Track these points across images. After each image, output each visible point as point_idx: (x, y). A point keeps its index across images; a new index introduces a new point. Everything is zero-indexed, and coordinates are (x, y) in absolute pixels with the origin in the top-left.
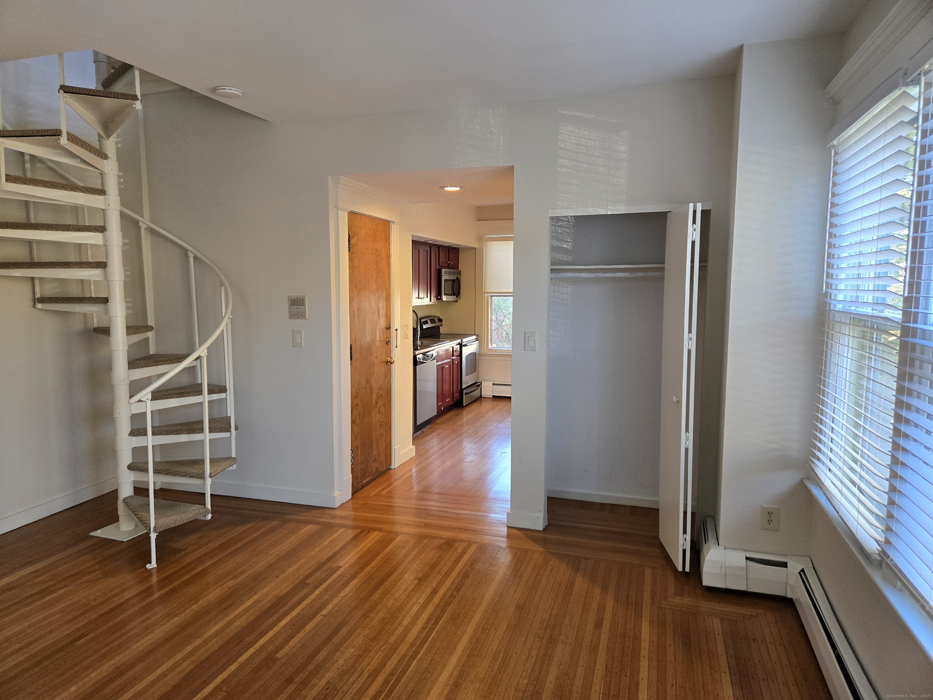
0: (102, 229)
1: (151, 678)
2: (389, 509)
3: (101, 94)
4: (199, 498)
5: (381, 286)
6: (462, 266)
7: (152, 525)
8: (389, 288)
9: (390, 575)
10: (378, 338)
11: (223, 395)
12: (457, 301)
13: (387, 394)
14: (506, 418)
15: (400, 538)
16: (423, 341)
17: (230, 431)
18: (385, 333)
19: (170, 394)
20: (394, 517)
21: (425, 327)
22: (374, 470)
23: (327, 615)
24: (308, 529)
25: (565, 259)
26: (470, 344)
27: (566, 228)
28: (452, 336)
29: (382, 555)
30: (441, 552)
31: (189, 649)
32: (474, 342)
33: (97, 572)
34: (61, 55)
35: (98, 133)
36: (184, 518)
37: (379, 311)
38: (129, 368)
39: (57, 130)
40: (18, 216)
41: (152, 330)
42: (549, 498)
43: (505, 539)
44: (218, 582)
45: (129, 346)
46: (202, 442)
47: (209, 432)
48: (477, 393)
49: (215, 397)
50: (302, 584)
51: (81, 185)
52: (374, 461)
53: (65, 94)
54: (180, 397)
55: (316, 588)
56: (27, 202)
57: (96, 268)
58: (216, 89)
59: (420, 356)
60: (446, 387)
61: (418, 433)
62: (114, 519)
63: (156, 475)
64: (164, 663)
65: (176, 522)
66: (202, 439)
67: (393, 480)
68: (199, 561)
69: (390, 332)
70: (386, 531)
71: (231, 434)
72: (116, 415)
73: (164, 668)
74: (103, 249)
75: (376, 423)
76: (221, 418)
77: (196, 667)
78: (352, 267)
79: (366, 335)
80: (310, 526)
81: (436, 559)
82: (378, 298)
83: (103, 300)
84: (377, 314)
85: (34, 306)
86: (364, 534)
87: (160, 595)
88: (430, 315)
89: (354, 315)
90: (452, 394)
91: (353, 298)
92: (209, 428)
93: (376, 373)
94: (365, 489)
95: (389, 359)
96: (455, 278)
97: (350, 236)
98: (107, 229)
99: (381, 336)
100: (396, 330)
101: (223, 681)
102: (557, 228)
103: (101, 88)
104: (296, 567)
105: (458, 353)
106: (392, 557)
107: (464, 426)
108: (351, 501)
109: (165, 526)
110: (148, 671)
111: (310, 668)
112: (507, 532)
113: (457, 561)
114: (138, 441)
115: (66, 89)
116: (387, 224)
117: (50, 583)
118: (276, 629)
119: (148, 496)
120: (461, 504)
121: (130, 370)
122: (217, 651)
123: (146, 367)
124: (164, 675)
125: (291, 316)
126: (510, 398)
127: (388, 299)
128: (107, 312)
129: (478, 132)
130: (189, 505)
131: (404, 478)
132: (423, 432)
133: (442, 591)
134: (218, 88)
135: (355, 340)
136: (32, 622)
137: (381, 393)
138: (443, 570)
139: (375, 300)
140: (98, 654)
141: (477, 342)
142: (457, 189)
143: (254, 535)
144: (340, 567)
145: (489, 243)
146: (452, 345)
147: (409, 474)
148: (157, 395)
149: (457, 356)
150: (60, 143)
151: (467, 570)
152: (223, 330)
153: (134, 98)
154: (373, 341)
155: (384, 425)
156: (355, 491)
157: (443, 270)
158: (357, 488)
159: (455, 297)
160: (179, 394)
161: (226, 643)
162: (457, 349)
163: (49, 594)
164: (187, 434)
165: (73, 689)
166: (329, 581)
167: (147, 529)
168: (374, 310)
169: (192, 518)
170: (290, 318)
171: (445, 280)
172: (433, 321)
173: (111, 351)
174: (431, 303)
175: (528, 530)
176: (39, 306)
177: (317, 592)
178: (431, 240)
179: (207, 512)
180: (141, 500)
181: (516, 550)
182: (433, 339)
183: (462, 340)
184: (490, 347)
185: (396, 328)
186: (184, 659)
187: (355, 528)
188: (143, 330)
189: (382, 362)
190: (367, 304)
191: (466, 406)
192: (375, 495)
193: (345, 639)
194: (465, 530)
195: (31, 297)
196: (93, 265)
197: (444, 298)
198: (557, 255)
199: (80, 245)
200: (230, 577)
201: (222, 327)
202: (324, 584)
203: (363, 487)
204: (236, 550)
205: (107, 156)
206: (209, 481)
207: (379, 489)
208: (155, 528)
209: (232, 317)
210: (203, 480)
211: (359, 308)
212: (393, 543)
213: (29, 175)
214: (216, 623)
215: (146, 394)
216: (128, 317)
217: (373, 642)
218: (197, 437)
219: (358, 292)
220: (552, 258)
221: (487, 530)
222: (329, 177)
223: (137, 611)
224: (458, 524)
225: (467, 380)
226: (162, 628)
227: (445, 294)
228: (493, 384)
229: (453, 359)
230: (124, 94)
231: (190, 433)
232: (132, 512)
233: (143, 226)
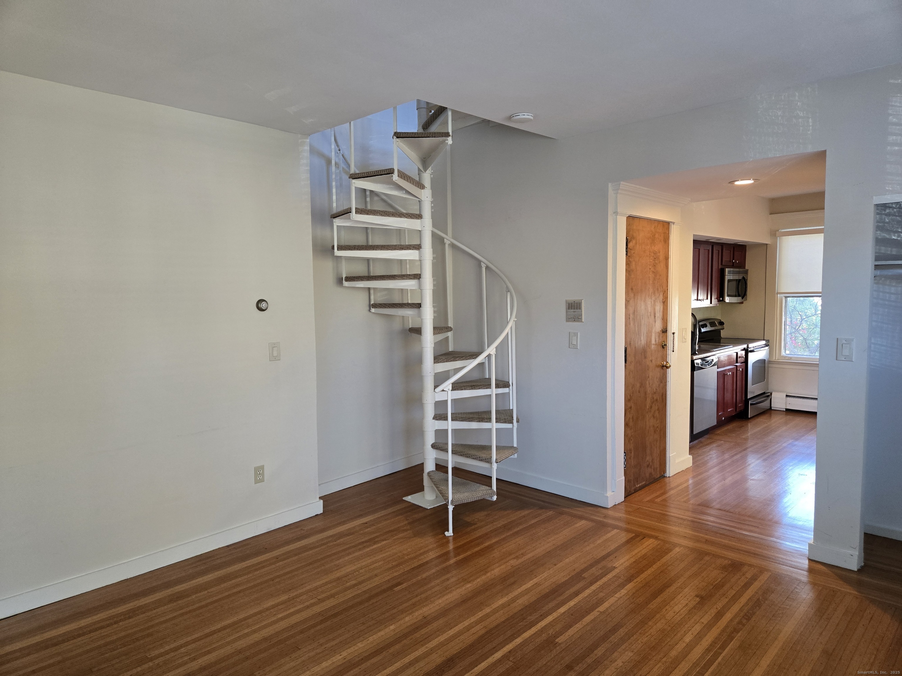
0: (418, 247)
1: (451, 632)
2: (663, 517)
3: (423, 136)
4: (486, 480)
5: (658, 289)
6: (748, 265)
7: (450, 499)
8: (666, 290)
9: (668, 587)
10: (653, 342)
11: (506, 390)
12: (742, 303)
13: (663, 399)
14: (803, 436)
15: (677, 549)
16: (701, 346)
17: (512, 423)
18: (661, 336)
19: (464, 386)
20: (668, 527)
21: (703, 330)
22: (647, 475)
23: (604, 612)
24: (582, 524)
25: (894, 253)
26: (758, 350)
27: (897, 216)
28: (735, 341)
29: (658, 564)
30: (726, 573)
31: (480, 614)
32: (763, 347)
33: (409, 532)
34: (395, 108)
35: (418, 168)
36: (475, 497)
37: (655, 314)
38: (434, 363)
39: (391, 169)
40: (360, 240)
41: (451, 330)
42: (866, 534)
43: (805, 573)
44: (503, 559)
45: (435, 343)
46: (490, 430)
47: (496, 422)
48: (765, 405)
49: (501, 391)
50: (578, 577)
51: (405, 212)
52: (648, 466)
53: (397, 139)
54: (472, 389)
55: (592, 583)
56: (367, 228)
57: (413, 279)
58: (512, 116)
59: (699, 361)
60: (728, 396)
61: (695, 442)
62: (420, 488)
63: (454, 455)
64: (461, 622)
65: (468, 499)
66: (490, 427)
67: (668, 488)
68: (486, 536)
69: (667, 336)
70: (662, 540)
71: (513, 426)
72: (425, 401)
73: (460, 627)
74: (419, 263)
75: (650, 427)
76: (505, 410)
77: (487, 633)
78: (629, 271)
79: (641, 338)
80: (583, 522)
81: (720, 580)
82: (654, 301)
83: (418, 305)
84: (653, 317)
85: (370, 310)
86: (639, 539)
87: (456, 561)
88: (710, 318)
89: (629, 318)
90: (734, 404)
91: (629, 301)
92: (496, 419)
93: (650, 377)
94: (637, 494)
95: (665, 363)
96: (740, 278)
97: (627, 240)
98: (422, 247)
99: (657, 340)
100: (673, 333)
101: (510, 652)
102: (884, 216)
103: (421, 131)
104: (572, 558)
105: (743, 360)
106: (669, 568)
107: (749, 440)
108: (623, 503)
109: (460, 501)
110: (449, 626)
111: (589, 660)
112: (809, 565)
113: (747, 586)
114: (440, 425)
115: (398, 135)
116: (666, 225)
117: (375, 535)
118: (555, 615)
119: (447, 472)
120: (748, 525)
121: (435, 364)
122: (504, 622)
123: (447, 362)
124: (460, 633)
125: (568, 319)
126: (814, 414)
127: (665, 302)
128: (420, 315)
129: (780, 118)
130: (479, 485)
131: (680, 488)
132: (701, 442)
133: (728, 616)
134: (513, 116)
135: (630, 343)
136: (364, 564)
137: (655, 398)
138: (729, 593)
139: (651, 303)
140: (410, 602)
141: (767, 348)
142: (751, 182)
143: (533, 522)
144: (615, 568)
145: (784, 238)
146: (738, 350)
147: (685, 485)
148: (456, 386)
149: (742, 363)
150: (393, 179)
151: (758, 599)
152: (508, 333)
153: (447, 135)
154: (649, 343)
155: (658, 431)
156: (628, 494)
157: (727, 270)
158: (630, 491)
159: (740, 298)
160: (471, 386)
161: (511, 617)
162: (742, 355)
163: (375, 543)
164: (477, 422)
165: (392, 627)
166: (605, 579)
167: (446, 501)
168: (650, 313)
169: (481, 497)
170: (567, 321)
171: (729, 281)
172: (712, 324)
173: (422, 348)
174: (711, 305)
175: (837, 567)
176: (373, 310)
177: (593, 587)
178: (713, 238)
179: (493, 494)
180: (441, 475)
181: (820, 588)
182: (712, 344)
183: (748, 346)
184: (783, 353)
185: (673, 331)
186: (477, 623)
187: (628, 531)
188: (445, 330)
189: (658, 366)
190: (643, 307)
191: (751, 418)
192: (648, 501)
193: (623, 640)
194: (755, 554)
195: (368, 303)
196: (411, 277)
197: (727, 299)
198: (883, 248)
199: (401, 260)
200: (513, 556)
201: (507, 330)
202: (600, 581)
203: (636, 491)
204: (517, 533)
205: (424, 186)
206: (495, 466)
207: (655, 495)
208: (452, 501)
209: (516, 319)
210: (490, 464)
211: (634, 311)
212: (670, 553)
213: (369, 207)
214: (502, 597)
215: (447, 385)
216: (434, 320)
217: (652, 650)
218: (485, 425)
219: (634, 295)
220: (876, 253)
221: (782, 558)
222: (610, 185)
223: (438, 571)
224: (744, 547)
225: (753, 390)
226: (458, 591)
227: (728, 296)
228: (787, 396)
229: (736, 366)
230: (440, 133)
231: (479, 421)
232: (434, 484)
233: (447, 242)
